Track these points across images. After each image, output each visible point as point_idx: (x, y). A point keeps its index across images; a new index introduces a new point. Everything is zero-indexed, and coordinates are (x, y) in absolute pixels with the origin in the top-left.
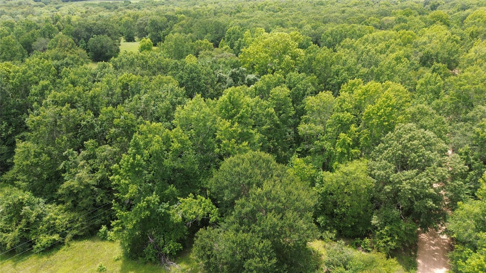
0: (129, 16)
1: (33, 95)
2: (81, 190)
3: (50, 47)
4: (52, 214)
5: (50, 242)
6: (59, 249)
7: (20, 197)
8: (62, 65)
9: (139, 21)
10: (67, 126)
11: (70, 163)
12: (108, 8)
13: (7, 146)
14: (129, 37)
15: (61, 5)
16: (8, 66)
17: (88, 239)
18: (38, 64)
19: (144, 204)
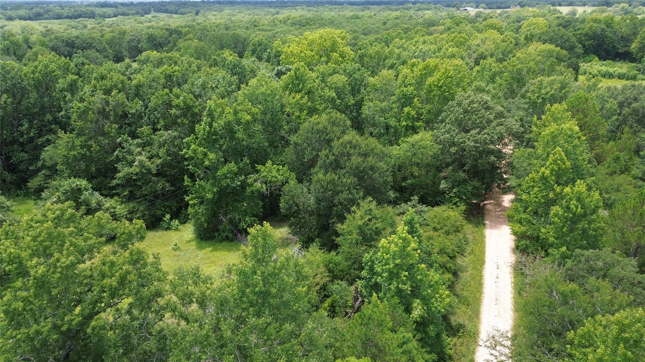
7: (77, 183)
9: (129, 37)
10: (116, 114)
14: (117, 58)
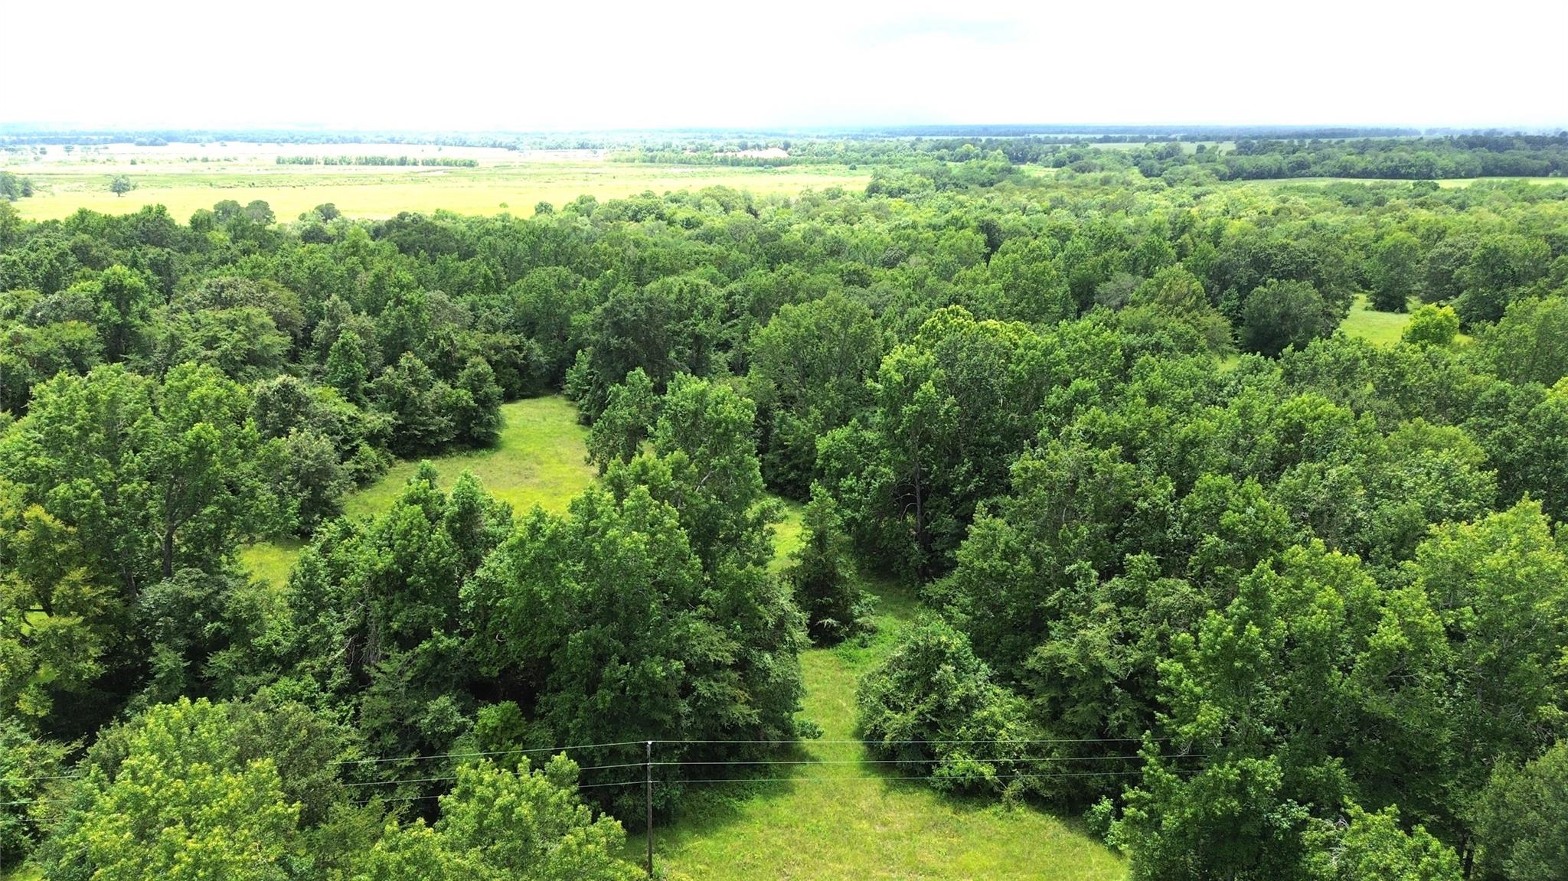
0: (1413, 229)
1: (1050, 410)
2: (1078, 677)
3: (1137, 298)
4: (994, 709)
5: (969, 776)
6: (985, 806)
7: (944, 639)
8: (1142, 347)
9: (1441, 248)
10: (1099, 502)
11: (1074, 597)
12: (1350, 203)
13: (956, 517)
14: (1388, 296)
15: (1211, 188)
16: (1018, 331)
17: (1058, 816)
18: (1086, 338)
19: (1233, 775)
